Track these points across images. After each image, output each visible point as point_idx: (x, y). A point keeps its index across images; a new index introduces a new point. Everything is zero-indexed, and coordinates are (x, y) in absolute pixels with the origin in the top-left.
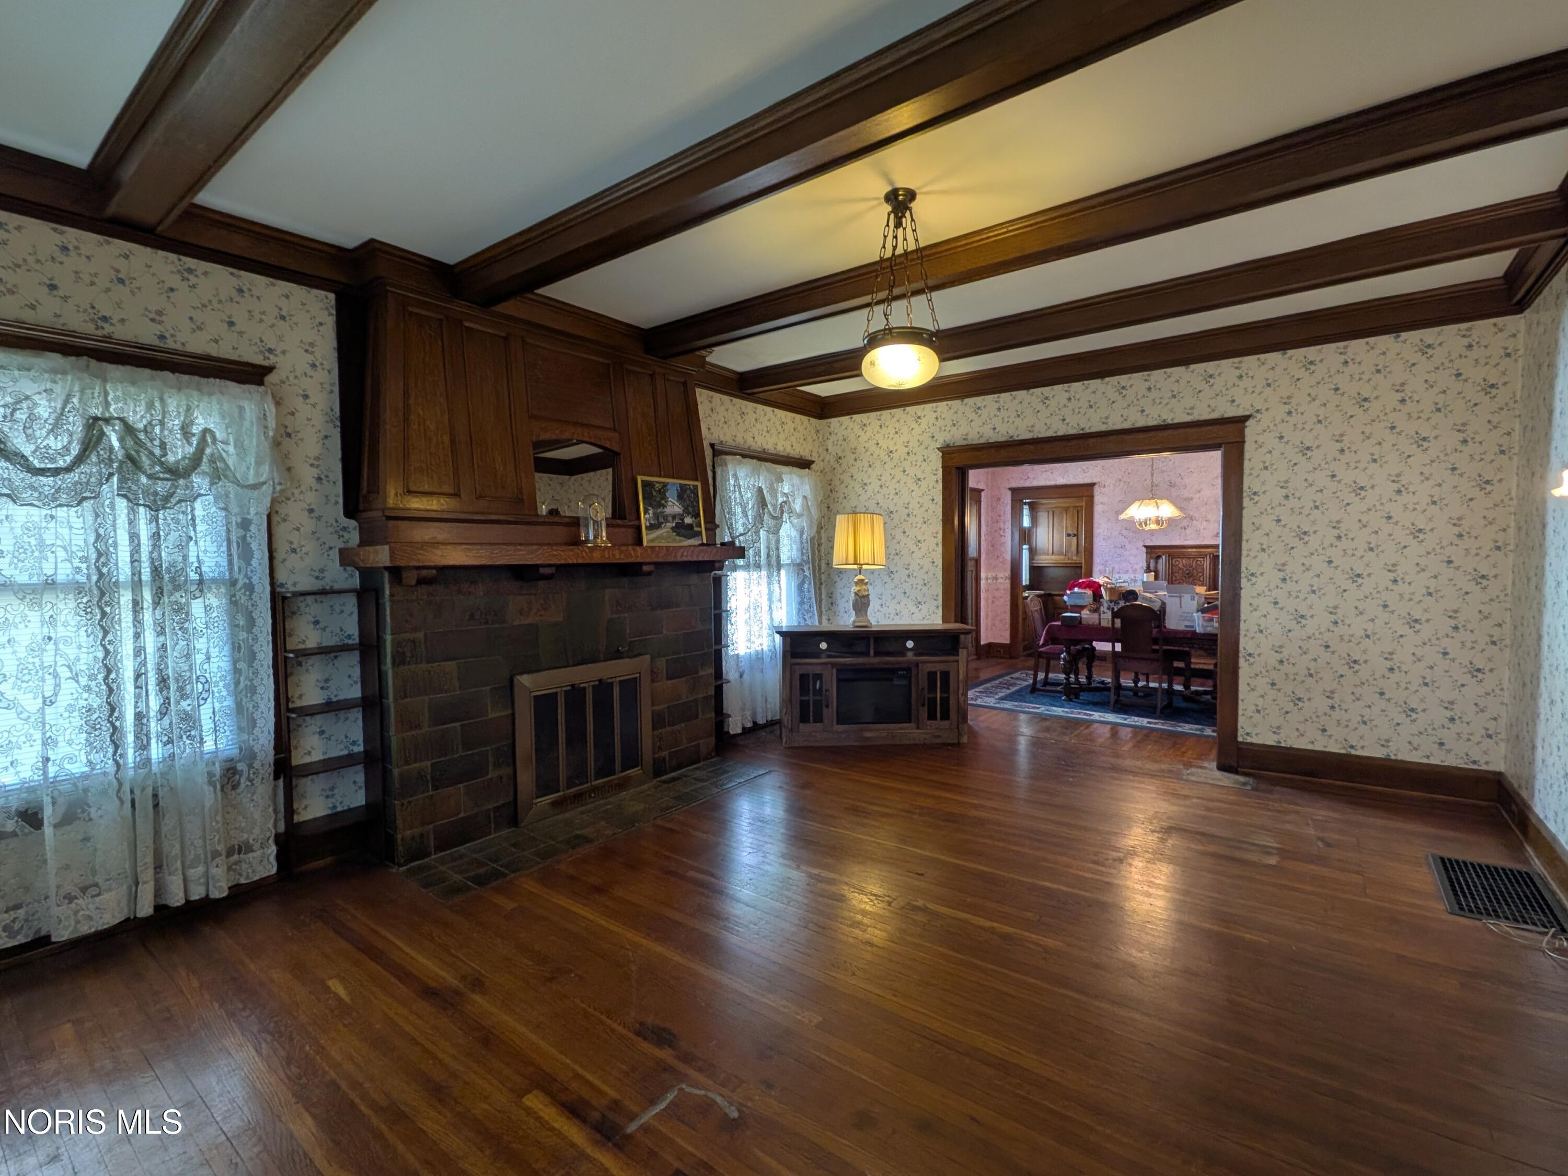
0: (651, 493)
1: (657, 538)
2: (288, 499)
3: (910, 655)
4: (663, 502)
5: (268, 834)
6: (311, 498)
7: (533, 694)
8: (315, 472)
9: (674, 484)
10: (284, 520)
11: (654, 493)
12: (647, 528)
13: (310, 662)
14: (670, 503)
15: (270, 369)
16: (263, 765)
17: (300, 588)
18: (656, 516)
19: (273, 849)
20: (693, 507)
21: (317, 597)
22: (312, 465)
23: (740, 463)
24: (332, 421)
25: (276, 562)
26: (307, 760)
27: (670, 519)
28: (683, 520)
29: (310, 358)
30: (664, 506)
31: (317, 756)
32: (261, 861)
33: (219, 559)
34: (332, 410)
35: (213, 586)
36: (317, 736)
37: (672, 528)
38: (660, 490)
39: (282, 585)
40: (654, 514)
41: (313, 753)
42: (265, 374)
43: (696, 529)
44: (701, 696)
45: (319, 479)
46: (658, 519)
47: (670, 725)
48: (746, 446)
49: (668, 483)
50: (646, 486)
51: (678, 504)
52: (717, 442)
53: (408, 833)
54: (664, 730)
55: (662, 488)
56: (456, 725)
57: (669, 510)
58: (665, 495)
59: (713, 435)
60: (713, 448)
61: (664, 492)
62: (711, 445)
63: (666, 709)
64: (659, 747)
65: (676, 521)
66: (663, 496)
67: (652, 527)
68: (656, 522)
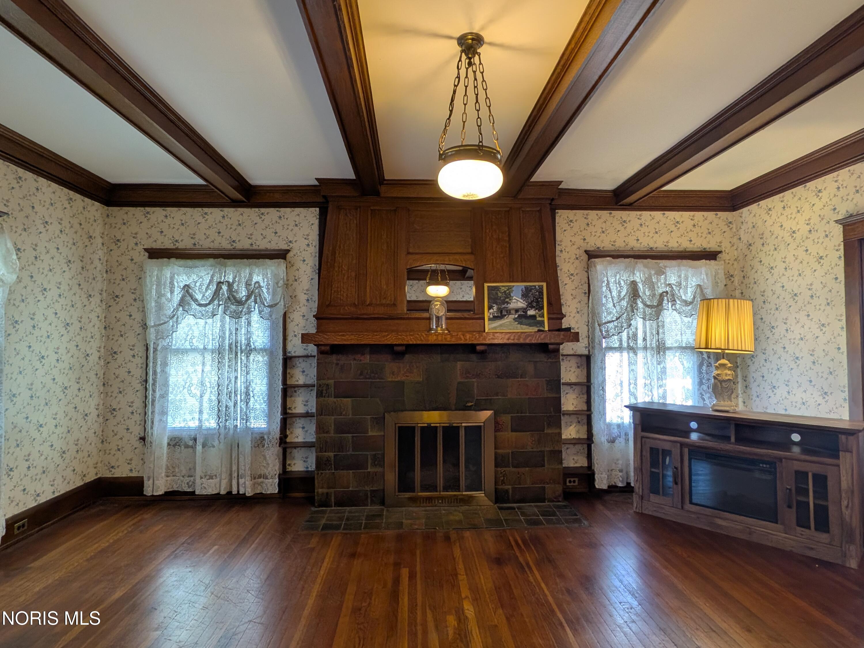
0: (497, 294)
1: (501, 325)
2: (294, 311)
3: (796, 450)
4: (507, 300)
5: (275, 473)
6: (304, 310)
7: (397, 425)
8: (306, 297)
9: (518, 287)
10: (292, 321)
11: (500, 294)
12: (490, 319)
13: (300, 391)
14: (514, 301)
15: (288, 251)
16: (273, 438)
17: (297, 354)
18: (500, 310)
19: (277, 480)
20: (538, 302)
21: (304, 358)
22: (305, 294)
23: (611, 263)
24: (315, 271)
25: (287, 342)
26: (296, 440)
27: (513, 312)
28: (526, 312)
29: (307, 242)
30: (508, 303)
31: (300, 439)
32: (271, 485)
33: (264, 340)
34: (315, 266)
35: (261, 352)
36: (301, 429)
37: (515, 319)
38: (505, 292)
39: (289, 352)
40: (498, 309)
41: (299, 437)
42: (287, 253)
43: (539, 319)
44: (547, 449)
45: (308, 300)
46: (501, 312)
47: (514, 467)
48: (628, 248)
49: (513, 286)
50: (492, 290)
51: (522, 301)
52: (592, 249)
53: (320, 490)
54: (508, 469)
55: (508, 290)
56: (349, 435)
57: (513, 305)
58: (510, 295)
59: (589, 244)
60: (587, 254)
61: (509, 292)
62: (586, 251)
63: (511, 454)
64: (502, 480)
65: (519, 313)
66: (508, 296)
67: (495, 318)
68: (500, 315)
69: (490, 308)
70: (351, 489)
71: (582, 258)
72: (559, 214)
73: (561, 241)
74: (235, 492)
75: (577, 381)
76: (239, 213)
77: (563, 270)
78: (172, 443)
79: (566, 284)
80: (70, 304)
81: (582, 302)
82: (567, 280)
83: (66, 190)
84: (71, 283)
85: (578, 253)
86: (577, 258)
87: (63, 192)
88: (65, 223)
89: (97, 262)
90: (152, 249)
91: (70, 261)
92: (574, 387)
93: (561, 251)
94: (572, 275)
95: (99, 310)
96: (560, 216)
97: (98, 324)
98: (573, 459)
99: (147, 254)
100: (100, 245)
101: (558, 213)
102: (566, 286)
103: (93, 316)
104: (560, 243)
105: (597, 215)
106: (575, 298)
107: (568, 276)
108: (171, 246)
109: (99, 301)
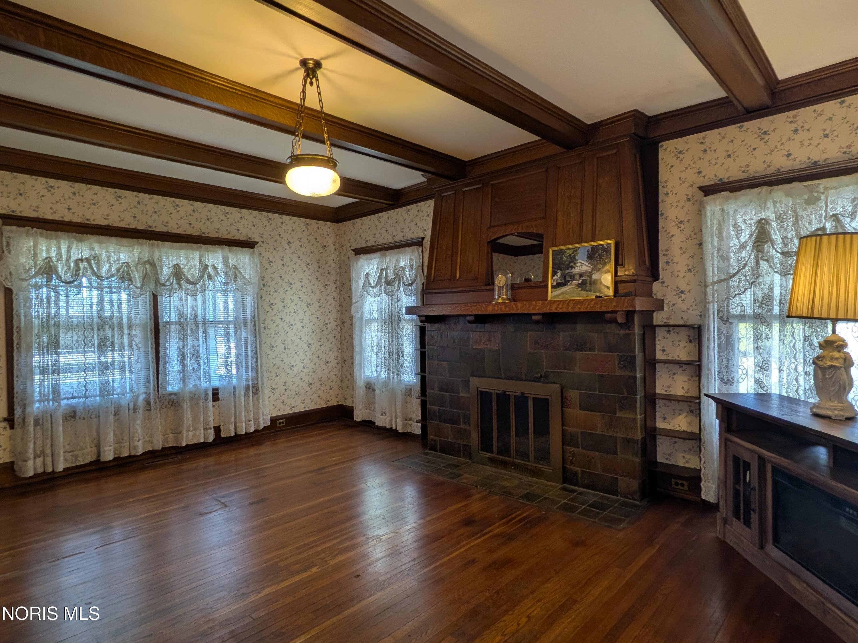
0: (562, 258)
1: (562, 293)
4: (572, 264)
7: (479, 389)
9: (584, 248)
14: (579, 264)
15: (423, 238)
20: (604, 263)
27: (577, 277)
30: (572, 267)
37: (578, 285)
38: (570, 255)
42: (423, 240)
43: (605, 283)
46: (565, 278)
47: (583, 448)
48: (771, 170)
49: (579, 248)
50: (557, 255)
51: (587, 264)
52: (712, 183)
53: (431, 437)
54: (577, 449)
55: (573, 253)
56: (448, 394)
57: (577, 270)
58: (575, 258)
59: (706, 177)
60: (702, 191)
61: (575, 256)
62: (700, 188)
63: (579, 434)
64: (571, 461)
65: (584, 278)
66: (573, 259)
67: (559, 285)
68: (563, 281)
69: (554, 274)
70: (449, 440)
71: (695, 198)
72: (664, 147)
73: (666, 182)
74: (394, 428)
75: (688, 359)
76: (396, 213)
77: (669, 219)
78: (368, 387)
79: (673, 236)
80: (311, 291)
81: (695, 257)
82: (674, 230)
83: (303, 220)
84: (309, 277)
85: (690, 194)
86: (689, 200)
87: (302, 221)
88: (304, 240)
89: (331, 262)
90: (357, 249)
91: (308, 264)
92: (685, 366)
93: (667, 194)
94: (681, 222)
95: (335, 294)
96: (665, 150)
97: (334, 303)
98: (684, 457)
99: (353, 253)
100: (333, 250)
101: (662, 146)
102: (673, 238)
103: (330, 298)
104: (665, 185)
105: (719, 134)
106: (684, 252)
107: (677, 225)
108: (364, 245)
109: (334, 288)
